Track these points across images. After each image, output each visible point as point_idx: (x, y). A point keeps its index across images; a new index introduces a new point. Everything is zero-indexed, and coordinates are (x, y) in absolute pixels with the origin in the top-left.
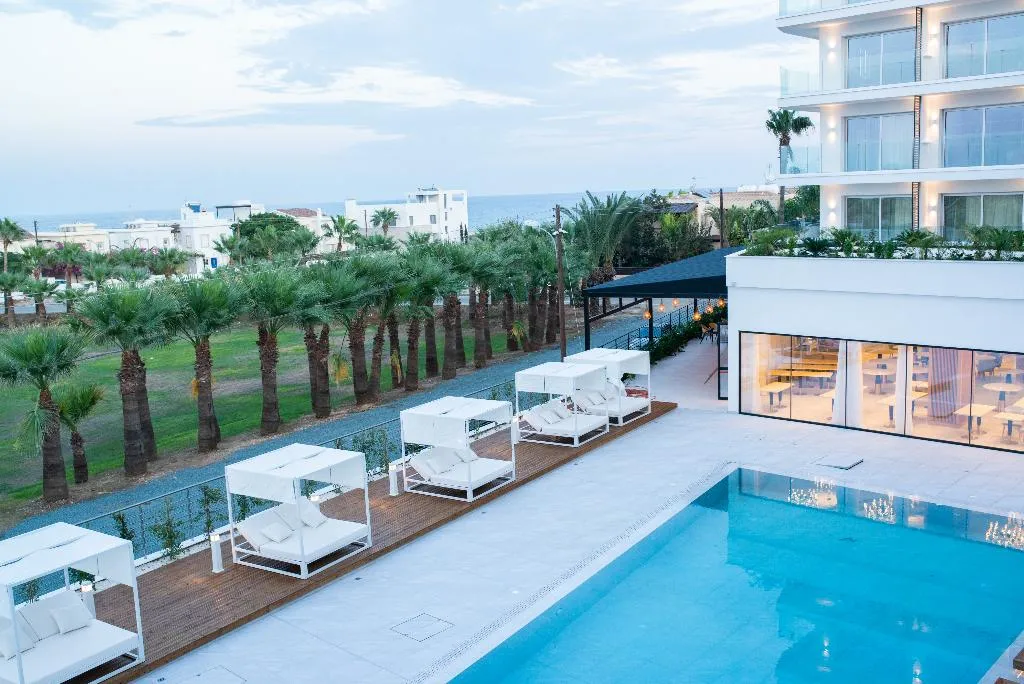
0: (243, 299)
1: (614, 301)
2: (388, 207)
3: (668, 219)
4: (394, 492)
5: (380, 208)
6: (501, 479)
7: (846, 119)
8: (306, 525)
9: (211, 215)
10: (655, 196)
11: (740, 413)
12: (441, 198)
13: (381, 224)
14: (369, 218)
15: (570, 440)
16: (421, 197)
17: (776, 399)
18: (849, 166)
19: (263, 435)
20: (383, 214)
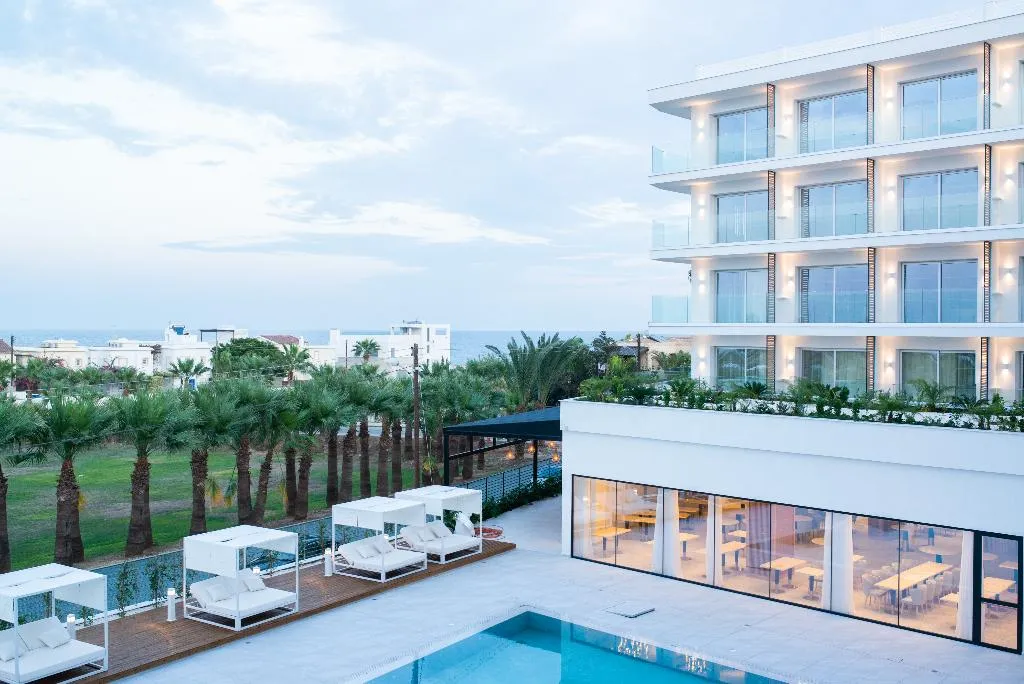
0: (107, 423)
1: (489, 440)
2: (369, 338)
3: (616, 360)
4: (171, 617)
5: (362, 339)
6: (282, 610)
7: (716, 274)
8: (46, 646)
9: (193, 339)
10: (604, 338)
11: (572, 556)
12: (424, 332)
13: (362, 354)
14: (350, 348)
15: (377, 576)
16: (405, 330)
17: (611, 545)
18: (718, 318)
19: (127, 556)
20: (365, 344)
